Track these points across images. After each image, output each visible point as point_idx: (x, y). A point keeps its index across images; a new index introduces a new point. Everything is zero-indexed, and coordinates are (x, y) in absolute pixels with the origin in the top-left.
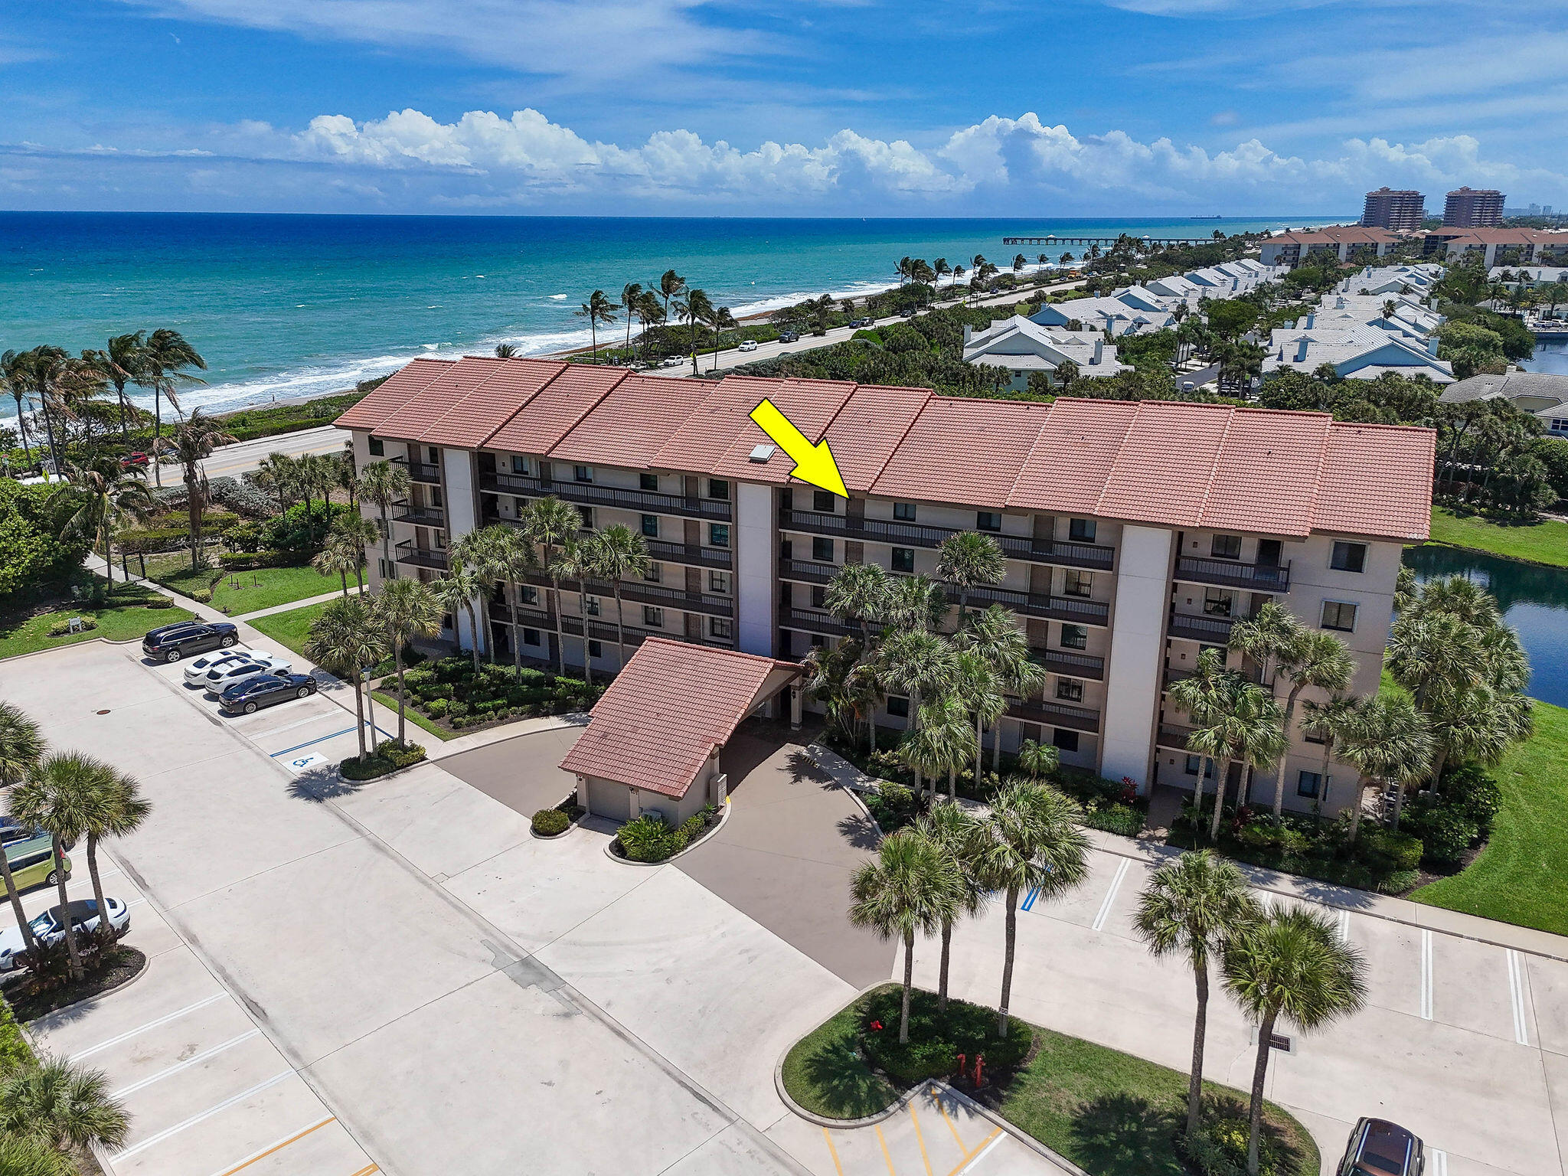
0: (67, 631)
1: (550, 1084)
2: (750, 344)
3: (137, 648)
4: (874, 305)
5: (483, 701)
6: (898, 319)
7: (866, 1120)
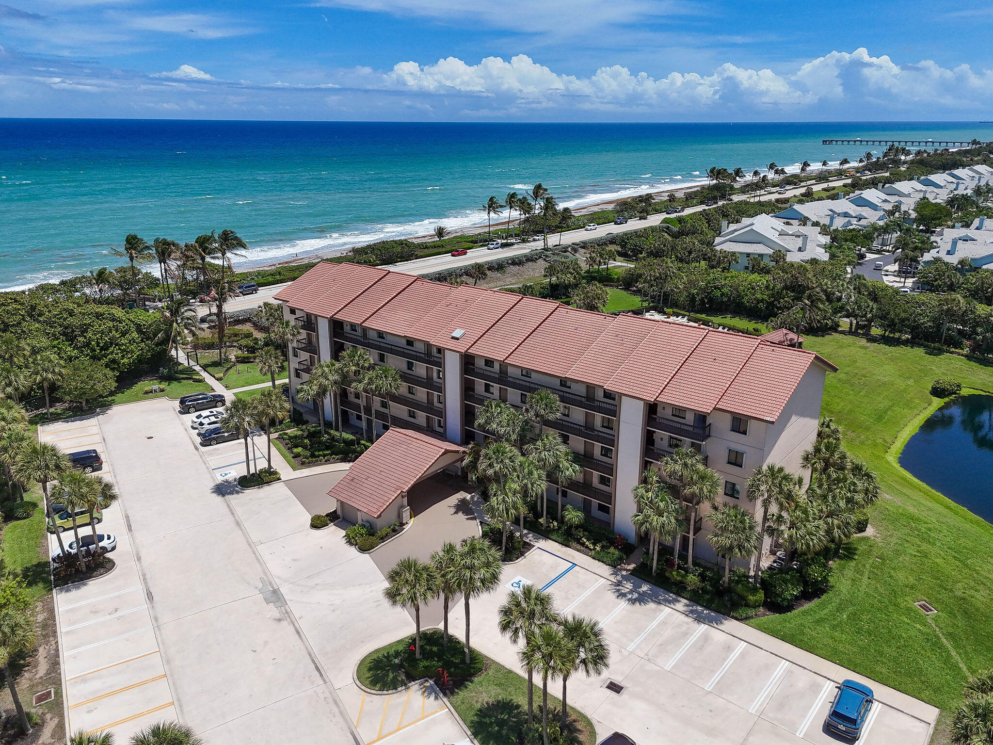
0: (151, 392)
1: (255, 651)
2: (592, 226)
3: (177, 403)
4: (690, 198)
5: (319, 451)
6: (704, 207)
7: (385, 692)
